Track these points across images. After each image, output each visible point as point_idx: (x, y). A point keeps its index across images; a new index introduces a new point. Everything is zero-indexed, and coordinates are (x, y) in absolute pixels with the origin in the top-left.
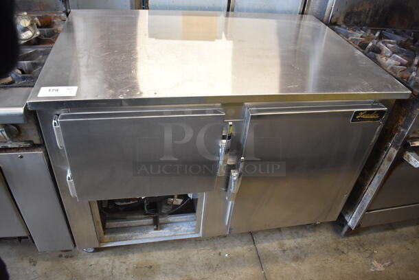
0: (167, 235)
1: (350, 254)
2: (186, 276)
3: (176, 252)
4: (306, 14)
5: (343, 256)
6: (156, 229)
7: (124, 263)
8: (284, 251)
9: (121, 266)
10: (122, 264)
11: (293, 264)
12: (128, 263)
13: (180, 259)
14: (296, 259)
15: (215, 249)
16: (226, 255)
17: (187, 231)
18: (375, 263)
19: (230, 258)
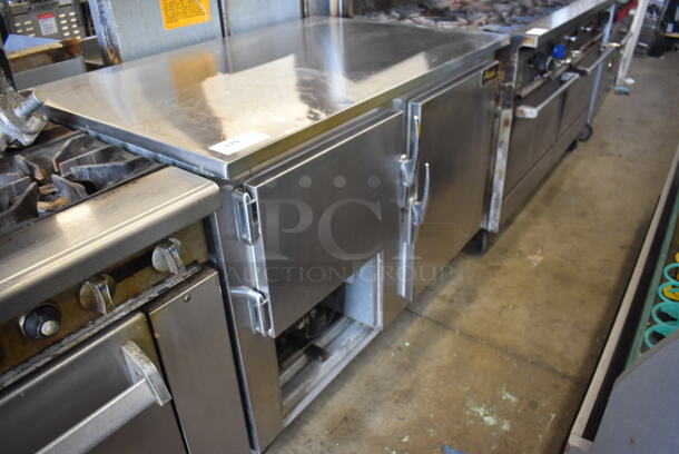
0: (340, 358)
1: (505, 264)
2: (394, 394)
3: (353, 382)
4: (308, 16)
5: (502, 271)
6: (324, 360)
7: (310, 441)
8: (451, 301)
9: (309, 447)
10: (308, 444)
11: (473, 306)
12: (313, 437)
13: (367, 385)
14: (470, 300)
15: (388, 347)
16: (407, 344)
17: (358, 337)
18: (531, 257)
19: (414, 344)
